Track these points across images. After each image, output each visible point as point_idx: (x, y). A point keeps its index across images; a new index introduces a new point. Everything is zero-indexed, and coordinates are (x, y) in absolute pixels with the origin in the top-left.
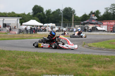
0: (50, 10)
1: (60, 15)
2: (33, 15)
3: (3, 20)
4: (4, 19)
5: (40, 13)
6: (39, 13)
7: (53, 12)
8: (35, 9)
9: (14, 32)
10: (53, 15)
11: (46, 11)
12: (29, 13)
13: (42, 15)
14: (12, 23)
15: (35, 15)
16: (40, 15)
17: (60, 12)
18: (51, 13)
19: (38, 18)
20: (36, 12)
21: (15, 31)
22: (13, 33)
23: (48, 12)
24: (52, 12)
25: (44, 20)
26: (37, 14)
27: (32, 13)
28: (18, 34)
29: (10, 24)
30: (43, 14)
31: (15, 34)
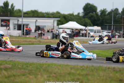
0: (106, 9)
1: (118, 16)
2: (83, 16)
3: (36, 22)
4: (37, 21)
5: (93, 13)
6: (91, 14)
7: (109, 13)
8: (86, 8)
9: (46, 37)
10: (109, 16)
11: (100, 11)
12: (79, 14)
13: (95, 16)
14: (48, 26)
15: (86, 16)
16: (92, 16)
17: (118, 13)
18: (106, 14)
19: (90, 19)
20: (88, 12)
21: (47, 36)
22: (45, 38)
23: (103, 12)
24: (107, 12)
25: (98, 22)
26: (89, 14)
27: (83, 14)
28: (51, 39)
29: (45, 26)
30: (97, 14)
31: (48, 39)
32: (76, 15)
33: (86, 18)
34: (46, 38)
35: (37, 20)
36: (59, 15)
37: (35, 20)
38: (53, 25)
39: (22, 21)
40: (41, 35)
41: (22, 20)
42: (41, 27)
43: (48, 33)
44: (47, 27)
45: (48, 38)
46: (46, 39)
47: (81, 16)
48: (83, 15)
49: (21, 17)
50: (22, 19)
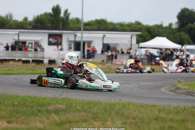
3: (103, 38)
4: (104, 36)
5: (193, 23)
6: (190, 25)
8: (182, 16)
9: (119, 61)
12: (171, 25)
14: (122, 44)
15: (182, 29)
16: (192, 29)
20: (185, 21)
21: (121, 60)
22: (118, 63)
26: (187, 26)
27: (177, 24)
29: (118, 44)
31: (122, 64)
32: (166, 27)
33: (183, 31)
34: (120, 63)
35: (106, 35)
36: (139, 26)
37: (102, 35)
38: (130, 43)
39: (82, 37)
40: (111, 58)
41: (82, 35)
42: (111, 46)
43: (123, 55)
44: (120, 46)
45: (122, 62)
46: (119, 65)
47: (175, 29)
48: (177, 27)
49: (80, 30)
50: (82, 33)
